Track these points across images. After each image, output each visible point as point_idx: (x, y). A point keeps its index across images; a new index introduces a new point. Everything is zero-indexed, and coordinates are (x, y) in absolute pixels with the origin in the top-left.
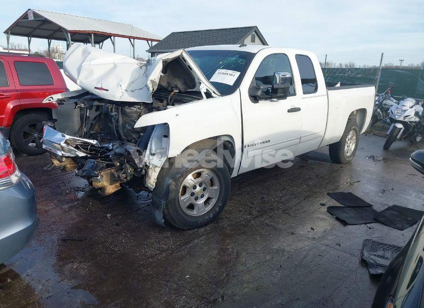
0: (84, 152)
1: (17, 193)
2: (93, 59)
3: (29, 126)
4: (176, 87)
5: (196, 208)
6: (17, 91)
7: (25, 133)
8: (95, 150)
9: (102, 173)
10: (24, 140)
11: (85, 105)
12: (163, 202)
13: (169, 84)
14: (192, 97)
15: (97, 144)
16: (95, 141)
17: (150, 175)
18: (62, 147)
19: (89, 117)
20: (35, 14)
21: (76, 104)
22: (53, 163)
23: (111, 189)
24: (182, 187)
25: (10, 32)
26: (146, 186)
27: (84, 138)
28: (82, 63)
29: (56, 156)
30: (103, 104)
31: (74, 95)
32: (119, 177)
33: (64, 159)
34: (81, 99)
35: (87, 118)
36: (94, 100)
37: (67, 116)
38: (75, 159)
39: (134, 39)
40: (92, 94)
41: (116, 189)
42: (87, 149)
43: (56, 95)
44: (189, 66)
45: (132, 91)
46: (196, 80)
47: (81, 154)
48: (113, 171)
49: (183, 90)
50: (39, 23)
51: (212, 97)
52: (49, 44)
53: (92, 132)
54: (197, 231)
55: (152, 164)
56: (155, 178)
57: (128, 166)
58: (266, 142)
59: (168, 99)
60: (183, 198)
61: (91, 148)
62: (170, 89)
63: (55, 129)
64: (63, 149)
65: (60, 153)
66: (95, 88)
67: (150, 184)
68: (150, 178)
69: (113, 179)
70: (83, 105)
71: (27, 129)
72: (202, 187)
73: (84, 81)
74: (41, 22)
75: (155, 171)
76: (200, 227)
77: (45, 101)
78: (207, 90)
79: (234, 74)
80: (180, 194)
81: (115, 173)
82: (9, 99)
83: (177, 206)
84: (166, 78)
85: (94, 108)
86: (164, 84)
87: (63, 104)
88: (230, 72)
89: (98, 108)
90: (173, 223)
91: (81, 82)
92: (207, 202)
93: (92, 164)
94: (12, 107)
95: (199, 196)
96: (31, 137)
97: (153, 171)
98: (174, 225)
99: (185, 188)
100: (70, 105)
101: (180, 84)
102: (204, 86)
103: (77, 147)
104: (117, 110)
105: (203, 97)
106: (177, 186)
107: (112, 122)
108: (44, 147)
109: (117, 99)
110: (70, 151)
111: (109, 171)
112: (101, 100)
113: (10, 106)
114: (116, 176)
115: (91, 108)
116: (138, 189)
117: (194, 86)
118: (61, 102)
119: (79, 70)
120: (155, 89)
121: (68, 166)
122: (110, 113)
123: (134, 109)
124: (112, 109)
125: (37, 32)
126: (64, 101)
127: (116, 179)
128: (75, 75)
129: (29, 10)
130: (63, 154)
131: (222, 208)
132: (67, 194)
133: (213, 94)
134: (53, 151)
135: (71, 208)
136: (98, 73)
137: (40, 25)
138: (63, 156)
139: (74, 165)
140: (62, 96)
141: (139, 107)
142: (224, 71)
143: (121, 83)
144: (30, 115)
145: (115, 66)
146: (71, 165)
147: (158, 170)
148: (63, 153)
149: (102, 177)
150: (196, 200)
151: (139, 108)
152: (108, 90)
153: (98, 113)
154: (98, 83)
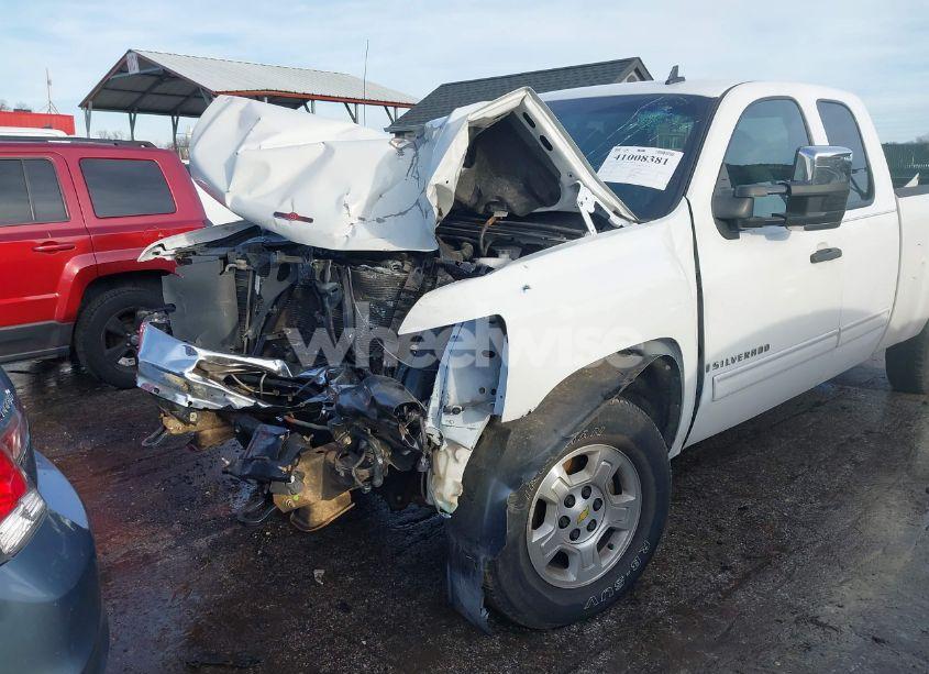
0: (250, 395)
1: (22, 580)
2: (267, 136)
3: (120, 318)
4: (501, 203)
5: (574, 562)
6: (87, 231)
7: (109, 334)
8: (278, 387)
9: (302, 466)
10: (107, 352)
11: (248, 263)
12: (483, 556)
13: (479, 194)
14: (553, 231)
15: (284, 370)
16: (278, 361)
17: (442, 470)
18: (188, 383)
19: (260, 297)
20: (143, 61)
21: (225, 260)
22: (165, 428)
23: (325, 511)
24: (534, 504)
25: (91, 104)
26: (430, 502)
27: (248, 354)
28: (238, 148)
29: (172, 407)
30: (298, 260)
31: (220, 237)
32: (349, 476)
33: (193, 417)
34: (239, 248)
35: (256, 298)
36: (272, 248)
37: (201, 295)
38: (226, 415)
39: (356, 103)
40: (268, 233)
41: (340, 511)
42: (256, 385)
43: (173, 238)
44: (543, 139)
45: (379, 220)
46: (564, 179)
47: (241, 401)
48: (331, 456)
49: (519, 210)
50: (151, 80)
51: (612, 227)
52: (175, 127)
53: (269, 338)
54: (580, 632)
55: (449, 440)
56: (455, 483)
57: (376, 444)
58: (761, 350)
59: (478, 239)
60: (536, 536)
61: (269, 381)
62: (481, 210)
63: (170, 332)
64: (190, 388)
65: (182, 401)
66: (277, 214)
67: (442, 498)
68: (441, 480)
69: (332, 483)
70: (242, 264)
71: (112, 324)
72: (591, 501)
73: (245, 197)
74: (154, 79)
75: (457, 461)
76: (586, 617)
77: (145, 256)
78: (597, 205)
79: (664, 157)
80: (530, 526)
81: (339, 464)
82: (68, 251)
83: (522, 563)
84: (472, 180)
85: (274, 272)
86: (467, 197)
87: (190, 262)
88: (650, 151)
89: (285, 270)
90: (509, 614)
91: (236, 200)
92: (605, 543)
93: (271, 441)
94: (76, 271)
95: (583, 528)
96: (123, 343)
97: (451, 460)
98: (515, 618)
99: (542, 505)
100: (210, 263)
101: (511, 194)
102: (589, 197)
103: (229, 381)
104: (338, 275)
105: (586, 229)
106: (522, 501)
107: (324, 309)
108: (141, 382)
109: (339, 245)
110: (210, 394)
111: (320, 459)
112: (292, 248)
113: (73, 268)
114: (343, 474)
115: (264, 270)
116: (399, 498)
117: (555, 196)
118: (184, 257)
119: (230, 168)
120: (446, 212)
121: (208, 432)
122: (318, 285)
123: (387, 271)
124: (323, 273)
125: (148, 101)
126: (194, 253)
127: (342, 481)
128: (220, 182)
129: (130, 51)
130: (190, 403)
131: (646, 559)
132: (206, 502)
133: (614, 219)
134: (164, 392)
135: (215, 545)
136: (281, 174)
137: (154, 86)
138: (191, 408)
139: (220, 430)
140: (188, 239)
141: (399, 263)
142: (633, 150)
143: (347, 199)
144: (121, 289)
145: (329, 150)
146: (216, 430)
147: (464, 456)
148: (190, 398)
149: (301, 476)
150: (572, 538)
151: (398, 269)
152: (310, 220)
153: (286, 284)
154: (283, 201)
